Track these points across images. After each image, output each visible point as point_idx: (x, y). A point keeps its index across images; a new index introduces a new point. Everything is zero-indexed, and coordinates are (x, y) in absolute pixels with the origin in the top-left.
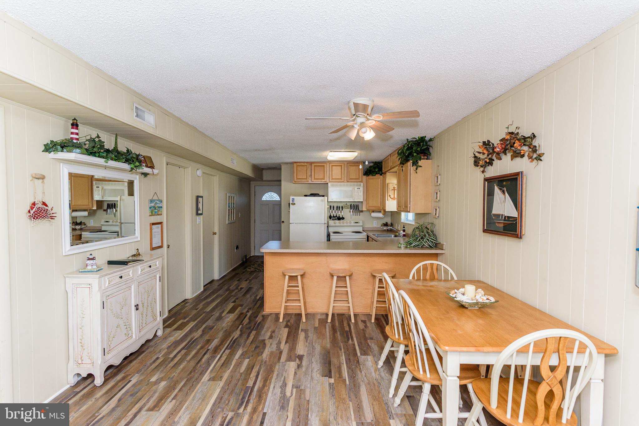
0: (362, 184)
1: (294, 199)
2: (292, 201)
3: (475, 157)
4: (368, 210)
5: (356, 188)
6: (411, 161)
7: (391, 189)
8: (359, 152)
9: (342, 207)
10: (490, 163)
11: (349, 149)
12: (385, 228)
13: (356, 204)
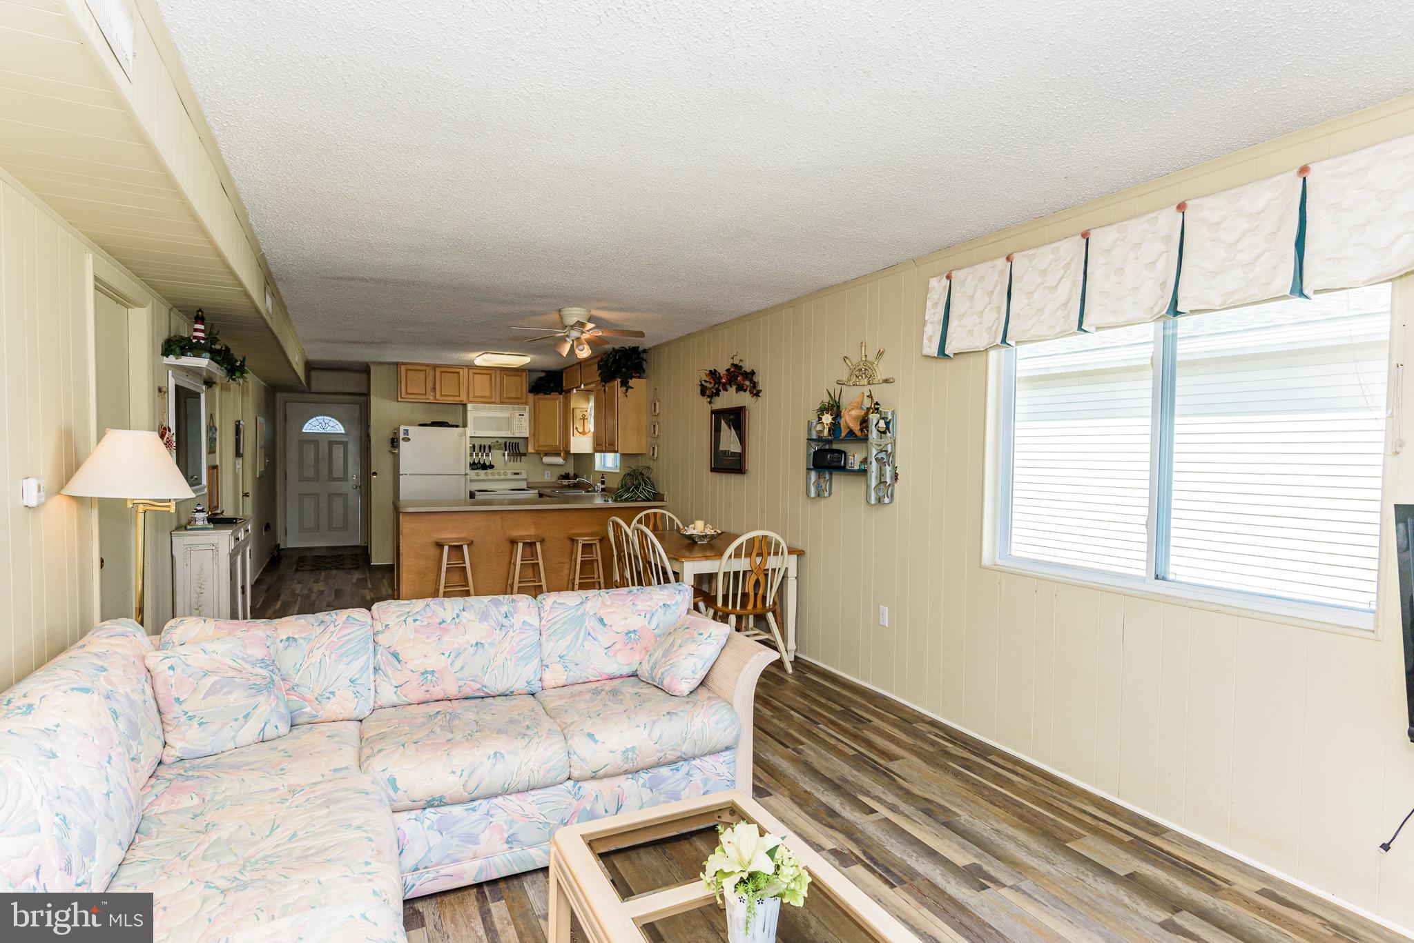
0: (527, 407)
1: (407, 431)
2: (405, 434)
3: (702, 385)
4: (538, 453)
5: (517, 414)
6: (619, 380)
7: (578, 418)
8: (532, 356)
9: (490, 447)
10: (717, 394)
11: (515, 352)
12: (565, 482)
13: (514, 441)
